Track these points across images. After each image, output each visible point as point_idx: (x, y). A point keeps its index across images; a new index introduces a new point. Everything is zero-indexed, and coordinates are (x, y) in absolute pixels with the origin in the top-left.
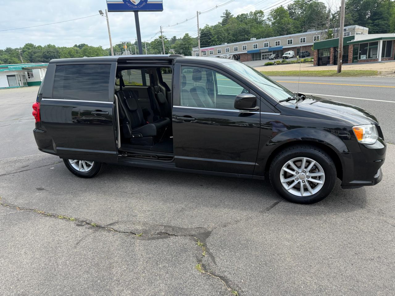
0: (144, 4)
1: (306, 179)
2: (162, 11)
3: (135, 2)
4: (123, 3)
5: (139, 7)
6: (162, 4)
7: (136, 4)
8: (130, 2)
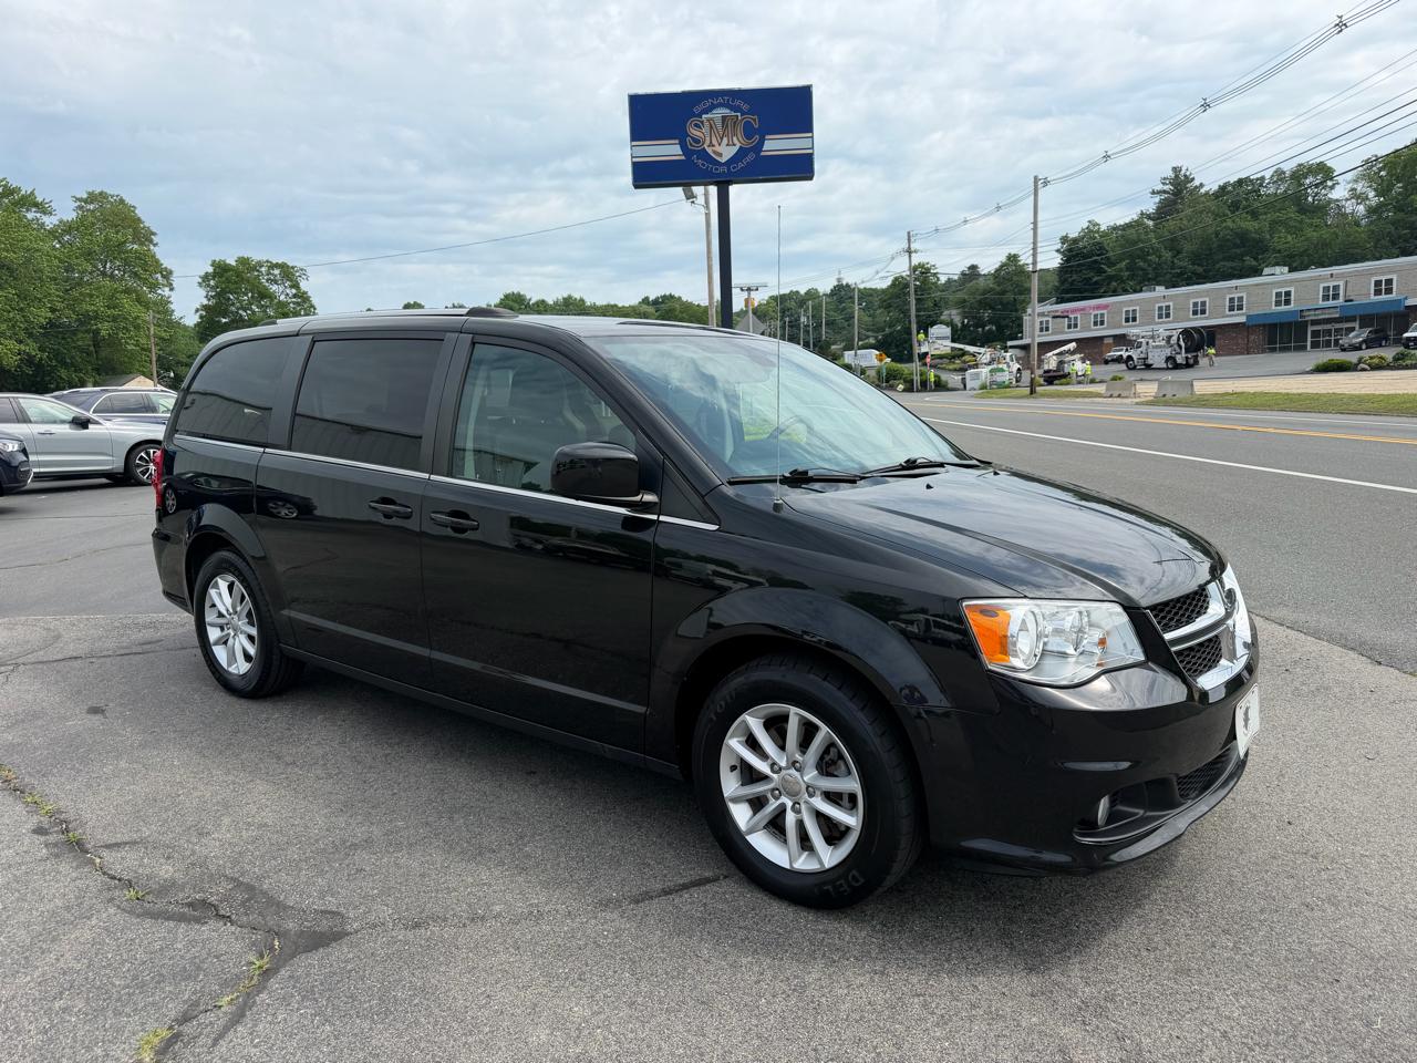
0: (751, 157)
1: (806, 798)
2: (811, 178)
3: (720, 155)
4: (683, 158)
6: (811, 155)
7: (723, 160)
8: (704, 154)
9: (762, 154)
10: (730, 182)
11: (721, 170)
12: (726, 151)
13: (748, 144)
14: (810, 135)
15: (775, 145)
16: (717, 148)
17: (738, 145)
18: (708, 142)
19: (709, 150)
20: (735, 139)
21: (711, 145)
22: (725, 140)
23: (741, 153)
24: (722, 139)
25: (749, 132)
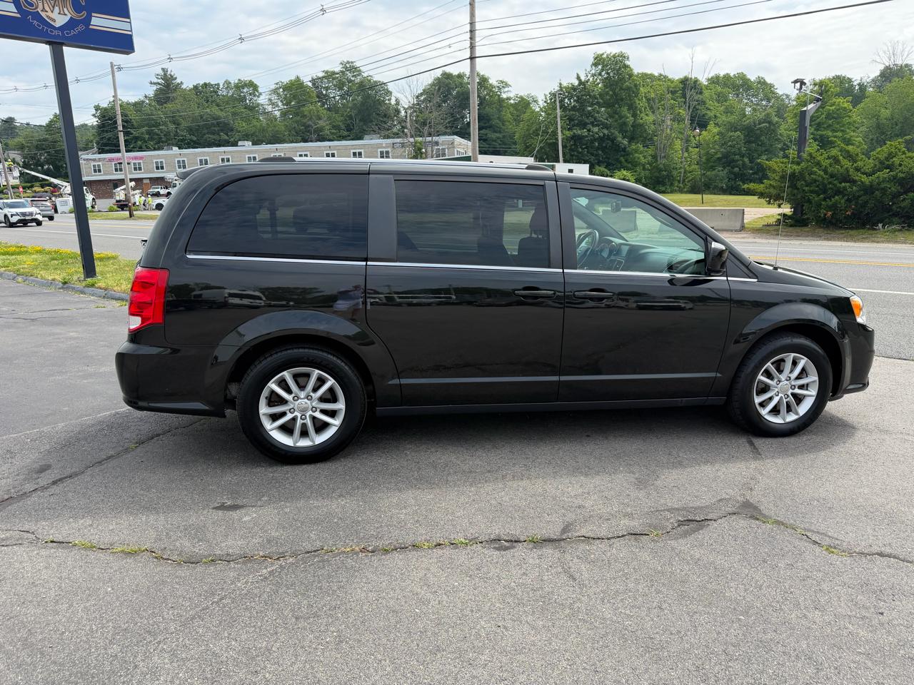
0: (81, 28)
1: (791, 391)
2: (128, 53)
3: (54, 20)
4: (18, 15)
5: (67, 33)
6: (131, 36)
7: (58, 24)
8: (37, 16)
9: (91, 27)
10: (62, 44)
11: (56, 32)
12: (59, 18)
13: (76, 16)
14: (128, 20)
15: (100, 22)
16: (50, 14)
17: (69, 16)
18: (40, 7)
19: (43, 14)
20: (65, 9)
21: (44, 10)
22: (57, 9)
23: (71, 24)
24: (53, 7)
25: (77, 7)
